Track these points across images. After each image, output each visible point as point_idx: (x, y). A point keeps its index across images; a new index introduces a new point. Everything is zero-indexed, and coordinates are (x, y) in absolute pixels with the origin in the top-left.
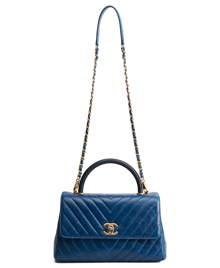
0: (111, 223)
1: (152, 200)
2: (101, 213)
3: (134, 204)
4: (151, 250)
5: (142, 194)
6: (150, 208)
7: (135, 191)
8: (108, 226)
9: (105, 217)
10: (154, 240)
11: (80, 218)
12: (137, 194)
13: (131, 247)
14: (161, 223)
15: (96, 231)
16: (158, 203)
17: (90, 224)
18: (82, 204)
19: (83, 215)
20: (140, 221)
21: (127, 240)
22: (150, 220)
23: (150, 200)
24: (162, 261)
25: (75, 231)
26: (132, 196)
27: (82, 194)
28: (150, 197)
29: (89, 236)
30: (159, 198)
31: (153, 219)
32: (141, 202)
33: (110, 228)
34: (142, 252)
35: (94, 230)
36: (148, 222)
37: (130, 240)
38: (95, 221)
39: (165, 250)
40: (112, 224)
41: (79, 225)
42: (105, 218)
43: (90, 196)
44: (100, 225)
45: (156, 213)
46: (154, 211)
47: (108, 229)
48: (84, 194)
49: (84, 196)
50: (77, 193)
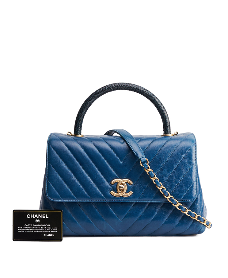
0: (122, 179)
1: (184, 144)
2: (108, 164)
3: (156, 151)
5: (170, 135)
6: (181, 157)
7: (162, 133)
9: (114, 169)
10: (187, 204)
11: (75, 171)
12: (162, 136)
13: (153, 214)
14: (197, 179)
15: (99, 191)
16: (194, 149)
17: (91, 181)
18: (78, 150)
19: (81, 166)
20: (165, 176)
21: (146, 203)
22: (181, 173)
23: (181, 144)
24: (199, 235)
25: (68, 191)
26: (154, 139)
27: (80, 136)
28: (181, 139)
29: (89, 198)
30: (196, 141)
31: (185, 172)
32: (168, 147)
34: (168, 222)
35: (97, 189)
36: (179, 177)
37: (151, 203)
38: (98, 176)
41: (74, 182)
42: (113, 171)
43: (91, 139)
44: (106, 182)
45: (190, 163)
46: (186, 161)
47: (118, 187)
48: (83, 136)
49: (82, 139)
50: (72, 135)
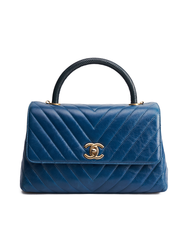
0: (94, 143)
1: (150, 112)
2: (82, 130)
3: (125, 118)
4: (148, 178)
5: (137, 104)
6: (147, 124)
7: (129, 102)
8: (90, 148)
9: (87, 134)
10: (152, 165)
11: (53, 136)
12: (130, 105)
13: (122, 175)
14: (161, 144)
15: (74, 154)
16: (158, 117)
17: (67, 145)
18: (55, 117)
19: (58, 132)
20: (133, 141)
21: (115, 165)
22: (147, 139)
23: (147, 112)
24: (162, 193)
25: (46, 153)
26: (123, 108)
27: (57, 104)
28: (147, 108)
29: (65, 160)
30: (160, 110)
31: (150, 138)
32: (135, 115)
33: (94, 149)
34: (135, 181)
35: (72, 152)
36: (144, 142)
37: (119, 165)
38: (73, 140)
39: (166, 178)
40: (96, 145)
41: (51, 145)
42: (86, 136)
43: (67, 107)
44: (80, 146)
45: (155, 129)
46: (152, 128)
47: (91, 151)
48: (60, 104)
49: (59, 107)
50: (50, 104)
